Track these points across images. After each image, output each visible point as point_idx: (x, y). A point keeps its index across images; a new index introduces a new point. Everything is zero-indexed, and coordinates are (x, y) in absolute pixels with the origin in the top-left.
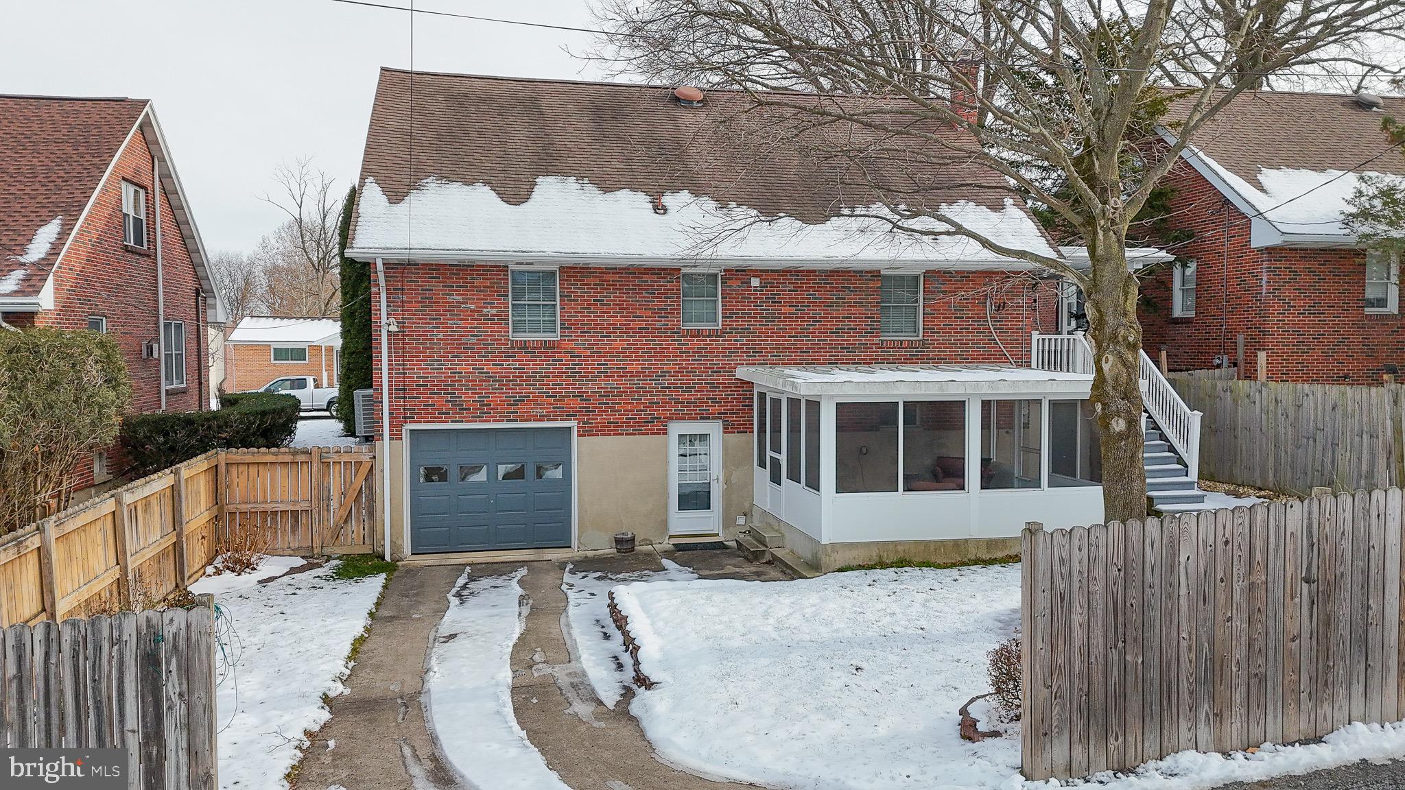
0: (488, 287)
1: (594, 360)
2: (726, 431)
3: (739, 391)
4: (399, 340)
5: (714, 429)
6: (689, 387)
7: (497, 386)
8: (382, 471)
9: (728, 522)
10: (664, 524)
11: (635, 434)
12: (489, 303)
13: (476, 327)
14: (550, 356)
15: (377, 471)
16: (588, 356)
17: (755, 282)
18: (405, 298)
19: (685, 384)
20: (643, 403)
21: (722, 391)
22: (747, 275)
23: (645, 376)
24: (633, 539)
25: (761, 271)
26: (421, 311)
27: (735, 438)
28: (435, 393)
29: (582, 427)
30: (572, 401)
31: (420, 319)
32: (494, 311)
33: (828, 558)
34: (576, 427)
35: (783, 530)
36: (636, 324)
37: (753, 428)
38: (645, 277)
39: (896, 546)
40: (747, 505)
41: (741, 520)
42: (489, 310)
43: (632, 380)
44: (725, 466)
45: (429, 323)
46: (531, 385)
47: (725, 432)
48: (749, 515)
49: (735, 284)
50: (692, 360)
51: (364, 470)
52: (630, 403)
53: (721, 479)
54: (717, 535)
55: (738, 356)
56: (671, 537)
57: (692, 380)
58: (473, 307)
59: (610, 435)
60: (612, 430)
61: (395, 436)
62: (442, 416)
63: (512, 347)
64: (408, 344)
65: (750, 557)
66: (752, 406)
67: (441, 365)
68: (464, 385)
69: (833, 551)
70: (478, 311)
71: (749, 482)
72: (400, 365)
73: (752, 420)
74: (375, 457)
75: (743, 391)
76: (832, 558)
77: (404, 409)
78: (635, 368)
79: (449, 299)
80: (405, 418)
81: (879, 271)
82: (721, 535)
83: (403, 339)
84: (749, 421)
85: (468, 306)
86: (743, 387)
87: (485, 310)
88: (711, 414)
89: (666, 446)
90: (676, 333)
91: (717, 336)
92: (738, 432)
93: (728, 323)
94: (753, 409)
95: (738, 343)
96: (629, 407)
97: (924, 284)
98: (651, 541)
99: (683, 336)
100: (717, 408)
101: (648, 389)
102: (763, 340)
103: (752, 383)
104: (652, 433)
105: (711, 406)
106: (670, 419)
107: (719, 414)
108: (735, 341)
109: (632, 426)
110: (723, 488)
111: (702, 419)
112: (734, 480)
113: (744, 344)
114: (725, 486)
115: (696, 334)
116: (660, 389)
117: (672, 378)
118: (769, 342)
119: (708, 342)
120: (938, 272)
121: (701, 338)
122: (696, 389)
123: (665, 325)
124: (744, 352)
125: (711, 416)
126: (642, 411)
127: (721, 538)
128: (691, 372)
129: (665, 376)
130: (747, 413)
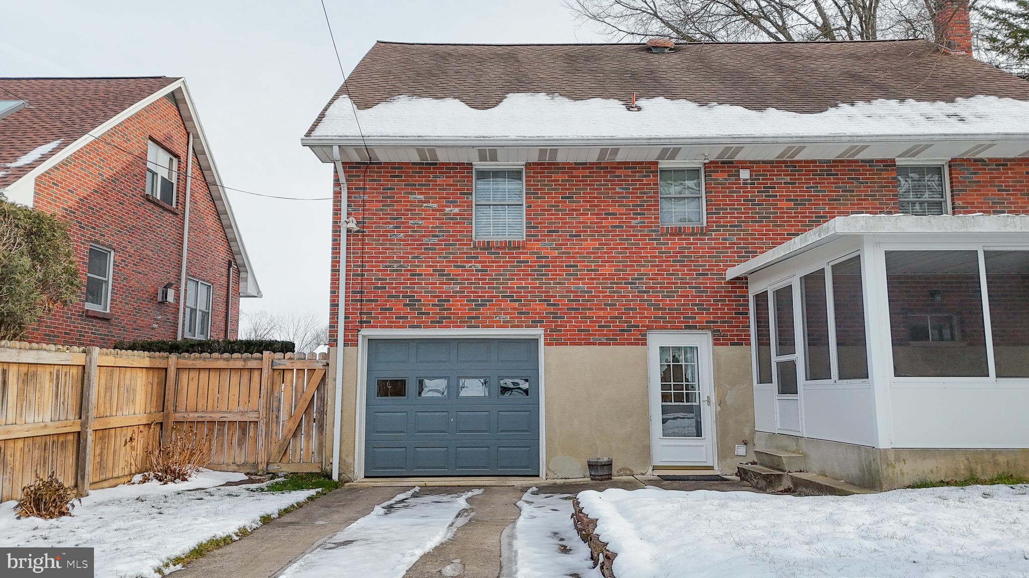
0: (451, 185)
1: (562, 262)
2: (716, 342)
3: (731, 296)
4: (359, 240)
5: (702, 342)
6: (671, 292)
7: (458, 289)
8: (335, 380)
9: (724, 451)
10: (646, 452)
11: (609, 344)
12: (451, 202)
13: (437, 227)
14: (514, 258)
15: (329, 380)
16: (556, 257)
17: (745, 174)
18: (366, 197)
19: (665, 288)
20: (618, 309)
21: (710, 296)
22: (734, 167)
23: (620, 279)
24: (609, 465)
25: (750, 162)
26: (381, 210)
27: (727, 351)
28: (393, 296)
29: (549, 335)
30: (539, 307)
31: (381, 219)
32: (456, 210)
33: (890, 470)
34: (543, 336)
35: (804, 447)
36: (609, 222)
37: (749, 340)
38: (618, 172)
40: (747, 431)
41: (741, 450)
42: (451, 209)
43: (604, 283)
44: (717, 383)
45: (389, 223)
46: (494, 288)
47: (715, 344)
48: (750, 445)
49: (721, 177)
50: (674, 261)
51: (317, 378)
52: (602, 309)
53: (713, 400)
54: (711, 468)
55: (728, 257)
56: (655, 468)
57: (674, 283)
58: (435, 205)
59: (580, 344)
60: (583, 339)
61: (351, 342)
62: (400, 321)
63: (475, 248)
64: (368, 244)
65: (763, 483)
66: (747, 314)
67: (401, 266)
68: (423, 288)
69: (897, 459)
70: (440, 210)
71: (748, 404)
72: (359, 266)
73: (748, 331)
74: (328, 364)
75: (735, 296)
76: (898, 470)
77: (361, 313)
78: (608, 270)
79: (411, 197)
80: (361, 322)
81: (893, 161)
82: (716, 468)
83: (363, 240)
84: (744, 331)
85: (430, 205)
86: (735, 292)
87: (447, 209)
88: (698, 322)
89: (645, 358)
90: (654, 231)
91: (701, 234)
92: (732, 344)
93: (714, 219)
94: (748, 318)
95: (728, 242)
96: (602, 313)
97: (950, 174)
98: (632, 471)
99: (662, 235)
100: (705, 315)
101: (622, 294)
102: (757, 239)
103: (747, 288)
104: (629, 344)
105: (698, 314)
106: (650, 328)
107: (707, 322)
108: (723, 239)
109: (605, 335)
110: (716, 411)
111: (687, 327)
112: (729, 400)
113: (734, 244)
114: (719, 409)
115: (677, 232)
116: (637, 294)
117: (651, 281)
118: (764, 241)
119: (692, 241)
120: (968, 160)
121: (683, 237)
122: (679, 294)
123: (641, 223)
124: (735, 252)
125: (698, 325)
126: (616, 317)
127: (716, 472)
128: (672, 275)
129: (642, 279)
130: (741, 322)
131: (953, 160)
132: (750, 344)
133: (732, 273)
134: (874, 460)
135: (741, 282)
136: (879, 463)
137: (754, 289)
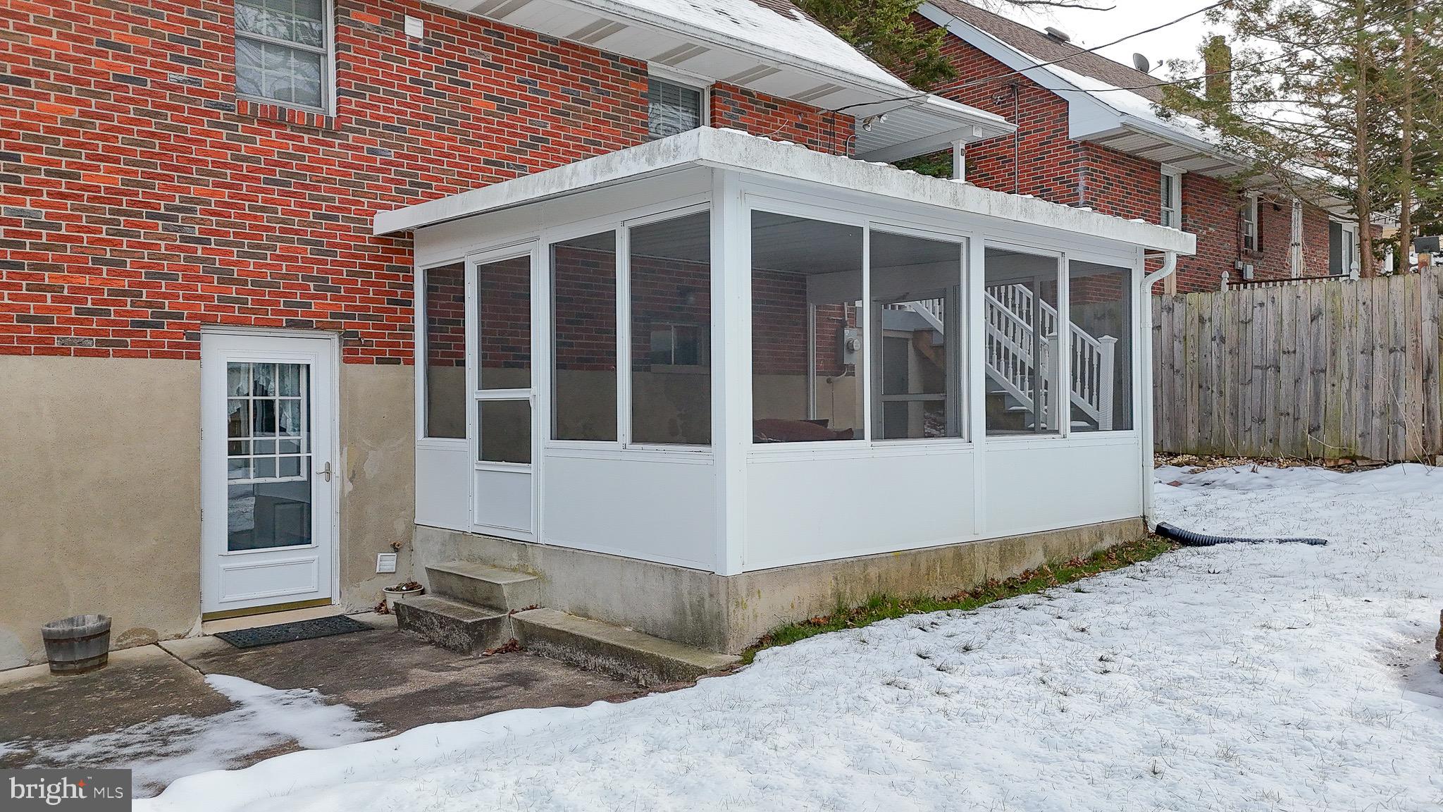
2: (350, 355)
3: (381, 268)
5: (320, 354)
6: (259, 247)
9: (354, 569)
10: (191, 585)
11: (106, 355)
17: (414, 28)
19: (246, 236)
20: (129, 274)
21: (342, 264)
22: (396, 8)
23: (135, 203)
24: (102, 634)
25: (426, 7)
27: (371, 375)
33: (740, 613)
35: (539, 562)
36: (107, 64)
37: (412, 353)
40: (400, 527)
41: (387, 562)
43: (94, 210)
44: (348, 436)
47: (346, 361)
48: (405, 549)
49: (368, 22)
50: (267, 181)
52: (89, 271)
53: (336, 470)
54: (327, 602)
55: (378, 188)
56: (208, 618)
57: (267, 229)
59: (23, 352)
60: (33, 340)
66: (410, 303)
69: (750, 593)
71: (404, 474)
73: (411, 337)
75: (389, 268)
76: (749, 612)
78: (103, 177)
81: (645, 65)
82: (336, 600)
84: (404, 336)
86: (390, 259)
88: (315, 315)
89: (195, 387)
90: (223, 107)
91: (328, 133)
92: (380, 361)
93: (353, 107)
94: (412, 312)
95: (379, 157)
96: (86, 281)
97: (713, 106)
98: (155, 633)
99: (241, 118)
100: (329, 302)
101: (142, 240)
102: (431, 161)
103: (411, 253)
104: (156, 355)
105: (314, 297)
106: (209, 321)
107: (333, 315)
108: (370, 151)
109: (96, 333)
110: (342, 492)
111: (293, 324)
112: (370, 470)
113: (390, 163)
114: (349, 487)
115: (275, 119)
116: (178, 243)
117: (214, 218)
118: (445, 167)
119: (306, 144)
120: (734, 89)
121: (288, 131)
122: (278, 252)
123: (192, 83)
124: (392, 181)
125: (314, 320)
126: (125, 293)
127: (336, 609)
128: (263, 209)
129: (193, 211)
130: (399, 319)
131: (718, 84)
132: (412, 362)
133: (385, 222)
134: (711, 596)
135: (402, 242)
136: (723, 602)
137: (426, 259)
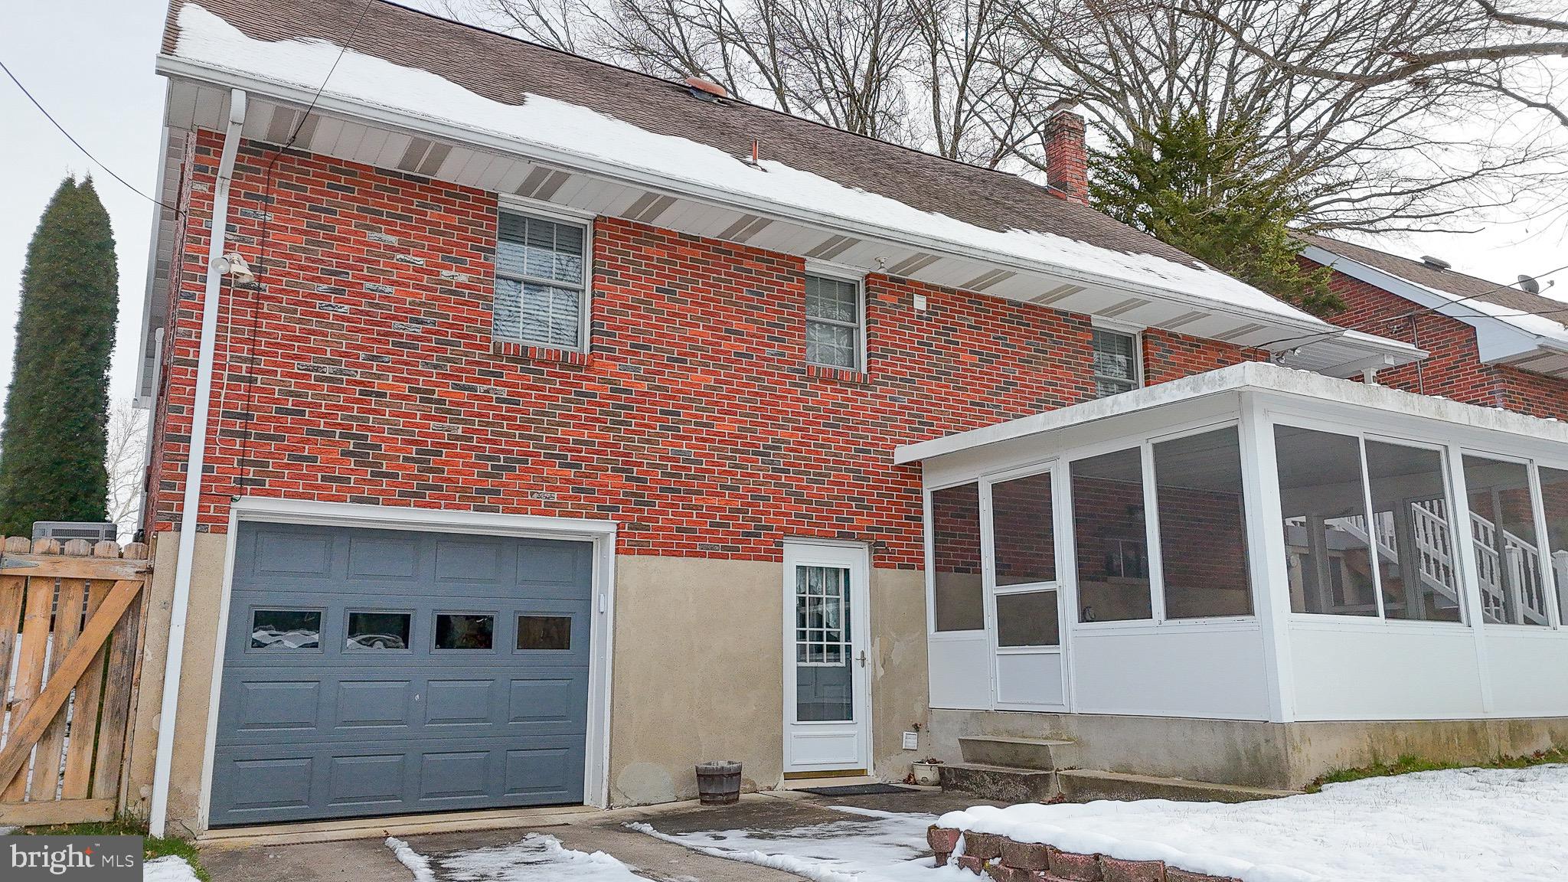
0: (454, 228)
1: (654, 403)
2: (876, 561)
3: (900, 490)
4: (249, 304)
5: (855, 559)
6: (820, 474)
7: (460, 433)
8: (168, 605)
9: (883, 744)
10: (776, 747)
11: (727, 557)
12: (455, 260)
13: (421, 304)
14: (572, 384)
15: (152, 609)
16: (645, 394)
17: (920, 303)
18: (270, 217)
19: (812, 467)
20: (742, 497)
21: (873, 488)
22: (908, 289)
23: (745, 444)
24: (737, 774)
25: (928, 286)
26: (304, 251)
27: (891, 577)
28: (321, 433)
29: (628, 535)
30: (613, 482)
31: (301, 268)
32: (463, 278)
34: (613, 538)
35: (1072, 729)
36: (731, 345)
37: (923, 561)
38: (747, 264)
39: (1394, 729)
40: (919, 710)
41: (910, 740)
42: (453, 273)
43: (722, 449)
44: (880, 630)
45: (319, 280)
46: (531, 437)
47: (875, 566)
48: (922, 730)
49: (890, 300)
50: (825, 425)
51: (115, 604)
52: (718, 494)
53: (870, 657)
54: (861, 773)
55: (896, 427)
56: (789, 776)
57: (825, 461)
58: (421, 261)
59: (679, 555)
60: (684, 546)
61: (211, 523)
62: (333, 487)
63: (497, 355)
64: (268, 316)
65: (1023, 789)
66: (920, 519)
67: (341, 372)
68: (387, 422)
70: (431, 273)
72: (244, 360)
73: (922, 547)
74: (150, 571)
75: (906, 491)
77: (242, 462)
78: (727, 426)
79: (372, 236)
80: (242, 481)
81: (1089, 318)
82: (871, 772)
83: (258, 306)
84: (916, 546)
85: (409, 258)
86: (905, 484)
87: (445, 272)
88: (855, 528)
89: (780, 584)
90: (798, 371)
91: (865, 386)
92: (901, 567)
93: (880, 366)
94: (922, 526)
95: (897, 403)
96: (716, 502)
97: (1145, 348)
98: (754, 784)
99: (808, 379)
100: (865, 517)
101: (749, 471)
102: (932, 404)
103: (920, 478)
104: (758, 558)
105: (855, 514)
106: (788, 532)
107: (869, 529)
108: (891, 399)
109: (721, 540)
110: (874, 676)
111: (843, 536)
112: (896, 659)
113: (905, 407)
114: (881, 672)
115: (831, 378)
116: (770, 473)
117: (792, 454)
118: (943, 409)
119: (850, 395)
120: (1163, 332)
121: (838, 387)
122: (831, 479)
123: (780, 355)
124: (906, 421)
125: (856, 532)
126: (739, 511)
127: (873, 778)
128: (822, 446)
129: (779, 448)
130: (913, 532)
131: (1149, 330)
132: (923, 568)
133: (904, 454)
134: (1267, 741)
135: (914, 470)
136: (1280, 745)
137: (931, 484)
